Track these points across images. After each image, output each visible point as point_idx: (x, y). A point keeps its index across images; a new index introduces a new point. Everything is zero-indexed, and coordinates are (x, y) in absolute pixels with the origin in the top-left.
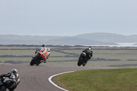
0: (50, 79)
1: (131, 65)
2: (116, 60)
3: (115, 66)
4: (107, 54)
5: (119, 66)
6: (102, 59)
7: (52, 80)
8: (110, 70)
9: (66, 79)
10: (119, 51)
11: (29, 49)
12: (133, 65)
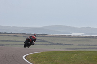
0: (24, 57)
1: (81, 49)
2: (70, 45)
3: (69, 49)
4: (64, 40)
5: (72, 49)
6: (60, 44)
7: (25, 58)
8: (66, 52)
9: (35, 58)
10: (72, 39)
11: (9, 36)
12: (82, 49)
